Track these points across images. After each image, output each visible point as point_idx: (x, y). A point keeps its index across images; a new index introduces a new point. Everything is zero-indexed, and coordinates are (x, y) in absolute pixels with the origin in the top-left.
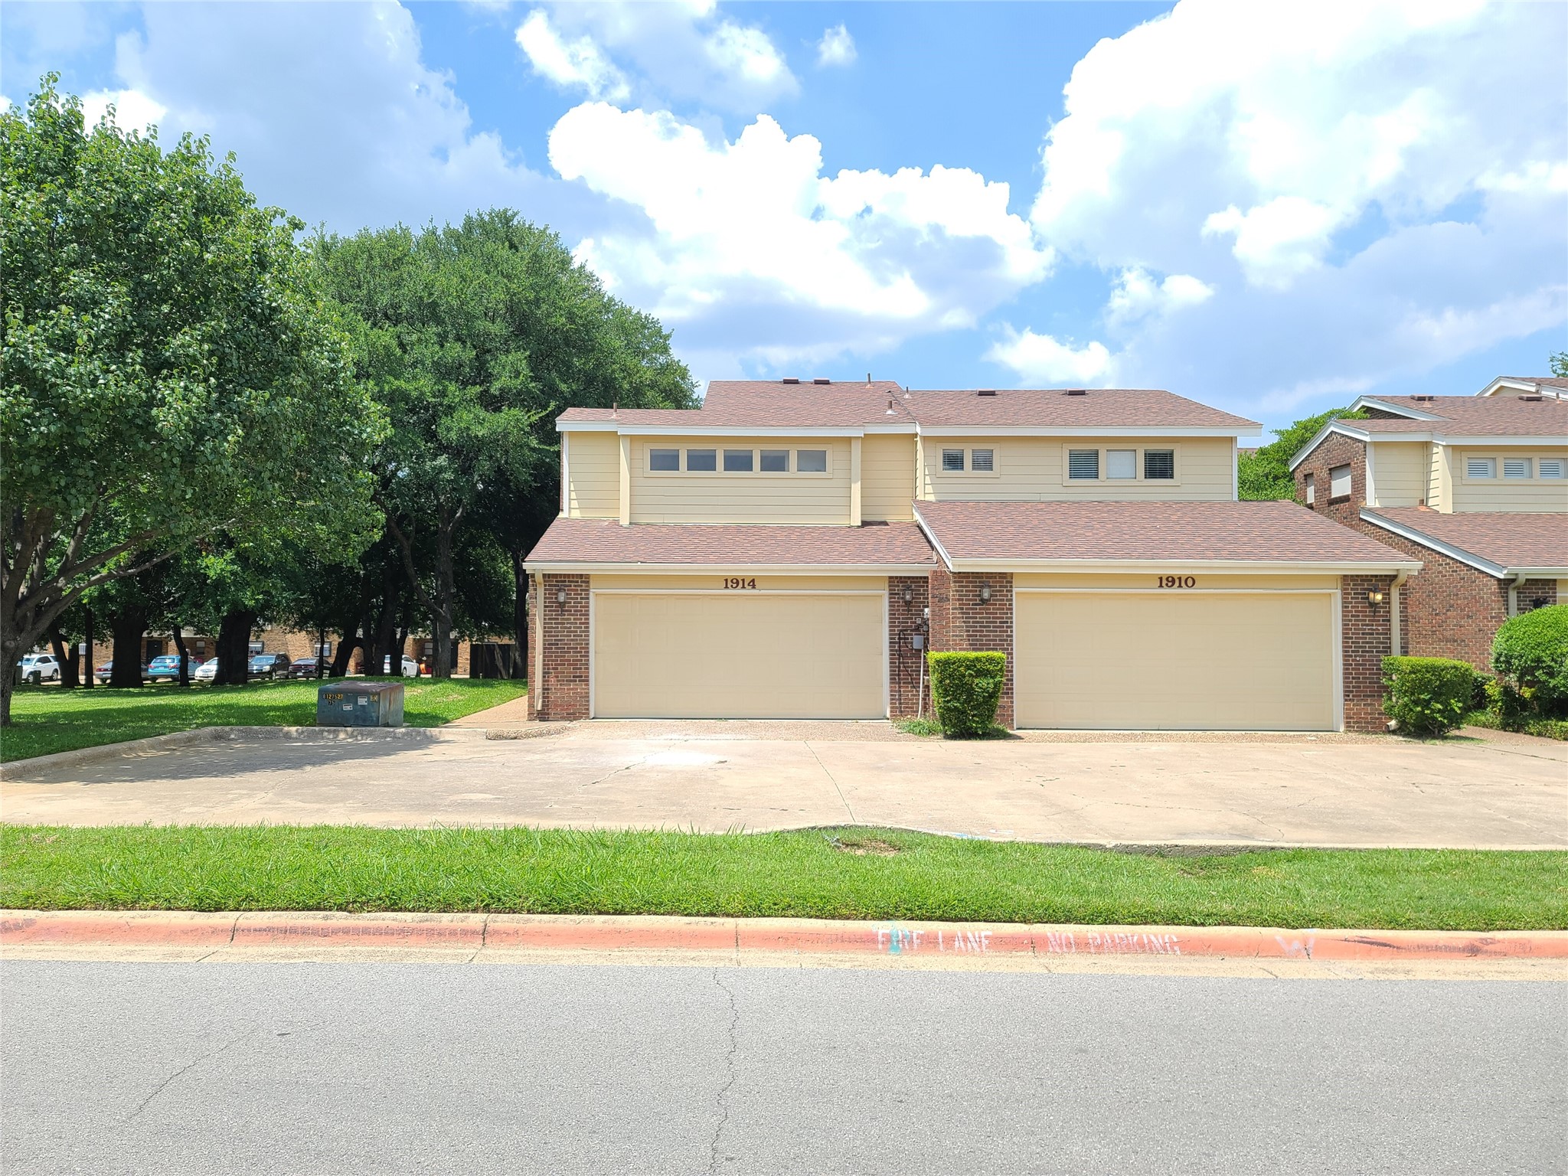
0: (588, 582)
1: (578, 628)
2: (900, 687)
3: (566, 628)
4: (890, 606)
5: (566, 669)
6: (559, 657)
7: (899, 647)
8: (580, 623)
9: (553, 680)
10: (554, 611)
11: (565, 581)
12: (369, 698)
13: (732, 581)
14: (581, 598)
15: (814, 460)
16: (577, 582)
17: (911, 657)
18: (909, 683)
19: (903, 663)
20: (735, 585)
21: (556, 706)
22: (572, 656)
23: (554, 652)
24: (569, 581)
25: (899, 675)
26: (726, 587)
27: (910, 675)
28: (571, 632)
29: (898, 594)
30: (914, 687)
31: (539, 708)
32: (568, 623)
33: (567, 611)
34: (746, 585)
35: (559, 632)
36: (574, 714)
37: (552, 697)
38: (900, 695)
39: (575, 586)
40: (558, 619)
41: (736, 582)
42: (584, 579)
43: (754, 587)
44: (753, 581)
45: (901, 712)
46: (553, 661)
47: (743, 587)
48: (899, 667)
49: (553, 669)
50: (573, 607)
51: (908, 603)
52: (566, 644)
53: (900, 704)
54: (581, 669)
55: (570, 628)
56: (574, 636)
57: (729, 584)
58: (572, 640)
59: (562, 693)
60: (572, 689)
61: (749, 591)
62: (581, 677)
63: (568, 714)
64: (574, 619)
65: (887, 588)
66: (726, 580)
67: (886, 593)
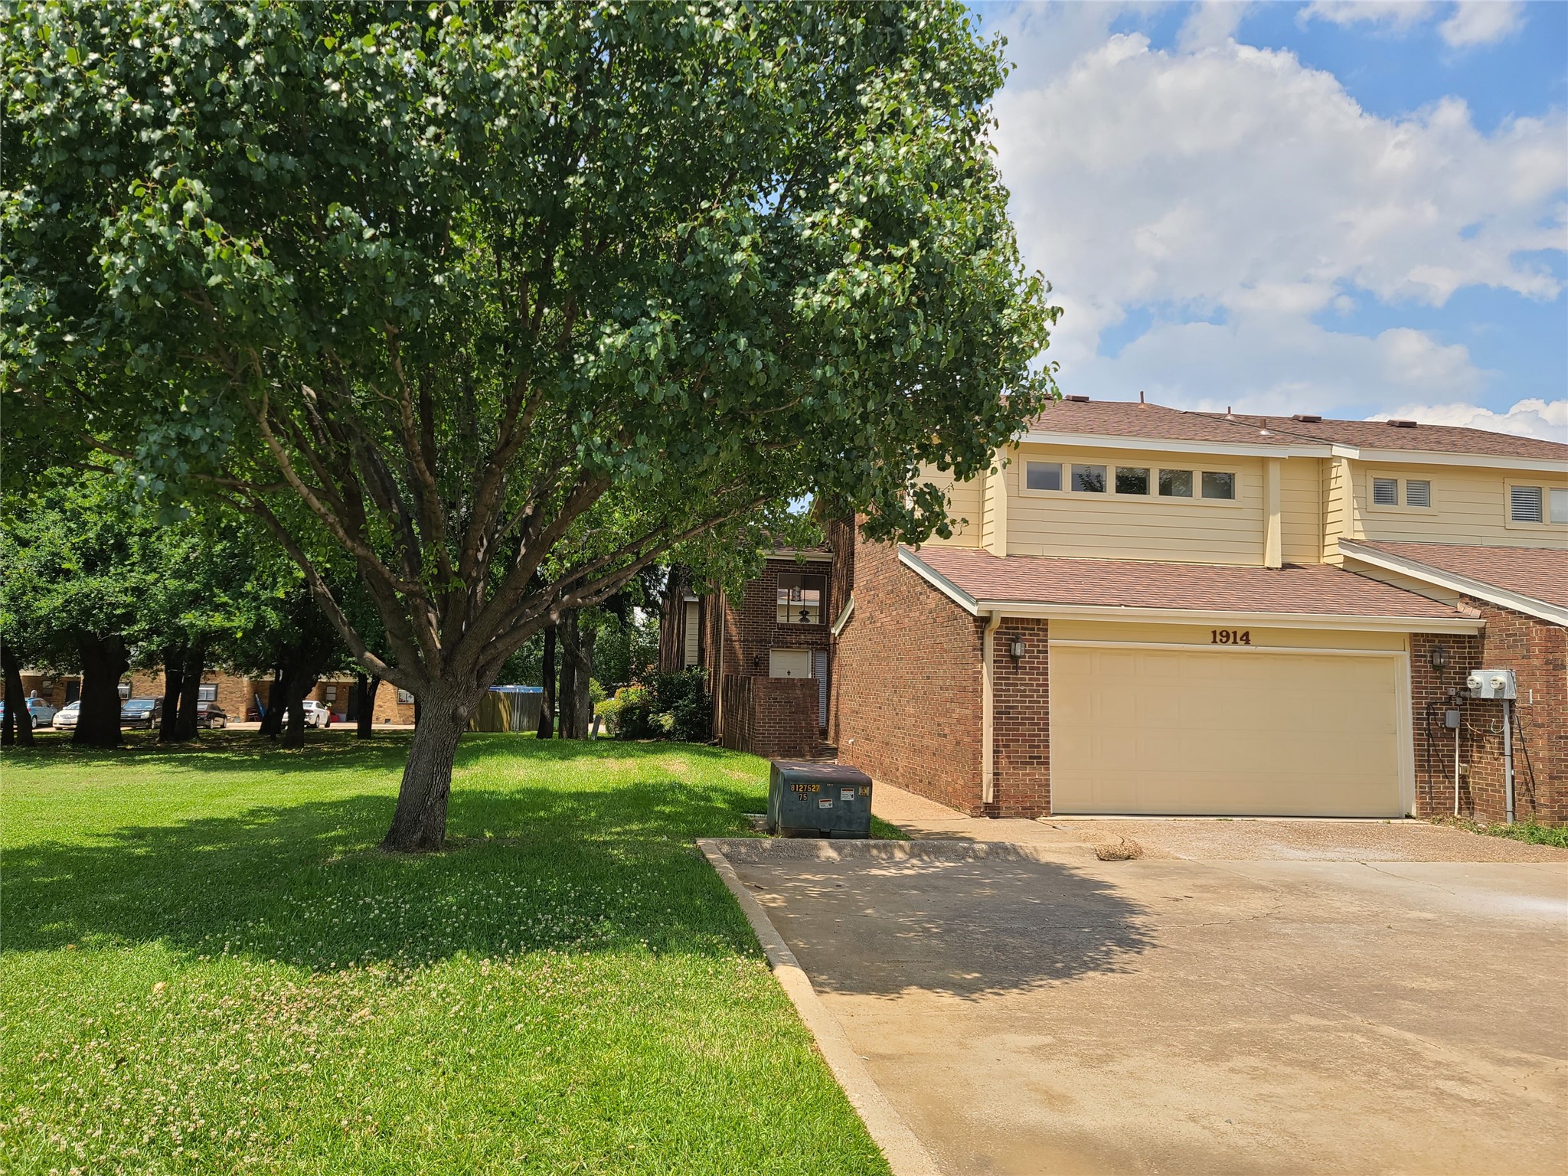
0: (1046, 630)
1: (1035, 691)
2: (1430, 777)
3: (1019, 691)
4: (1412, 672)
5: (1020, 746)
6: (1011, 729)
7: (1428, 724)
8: (1038, 685)
9: (1004, 762)
10: (1005, 668)
11: (1017, 628)
12: (856, 792)
13: (1221, 634)
14: (1039, 652)
16: (1033, 629)
17: (1441, 739)
18: (1440, 772)
19: (1434, 745)
20: (1224, 639)
21: (1010, 797)
22: (1029, 730)
23: (1004, 724)
24: (1023, 628)
25: (1429, 761)
26: (1214, 642)
27: (1442, 762)
28: (1027, 696)
29: (1425, 656)
30: (1447, 777)
31: (990, 800)
32: (1022, 685)
33: (1021, 668)
34: (1238, 640)
35: (1010, 696)
36: (1030, 808)
37: (1003, 784)
38: (1431, 788)
39: (1031, 635)
40: (1008, 679)
41: (1224, 636)
42: (1040, 625)
43: (1247, 642)
44: (1247, 634)
45: (1433, 809)
46: (1003, 735)
47: (1235, 642)
48: (1429, 751)
49: (1005, 746)
50: (1028, 662)
51: (1437, 668)
52: (1020, 713)
53: (1431, 798)
54: (1039, 747)
55: (1025, 691)
56: (1030, 702)
57: (1218, 637)
58: (1027, 708)
59: (1021, 778)
60: (1029, 775)
61: (1242, 648)
62: (1040, 757)
63: (1023, 808)
64: (1030, 679)
65: (1408, 648)
66: (1214, 633)
67: (1407, 655)
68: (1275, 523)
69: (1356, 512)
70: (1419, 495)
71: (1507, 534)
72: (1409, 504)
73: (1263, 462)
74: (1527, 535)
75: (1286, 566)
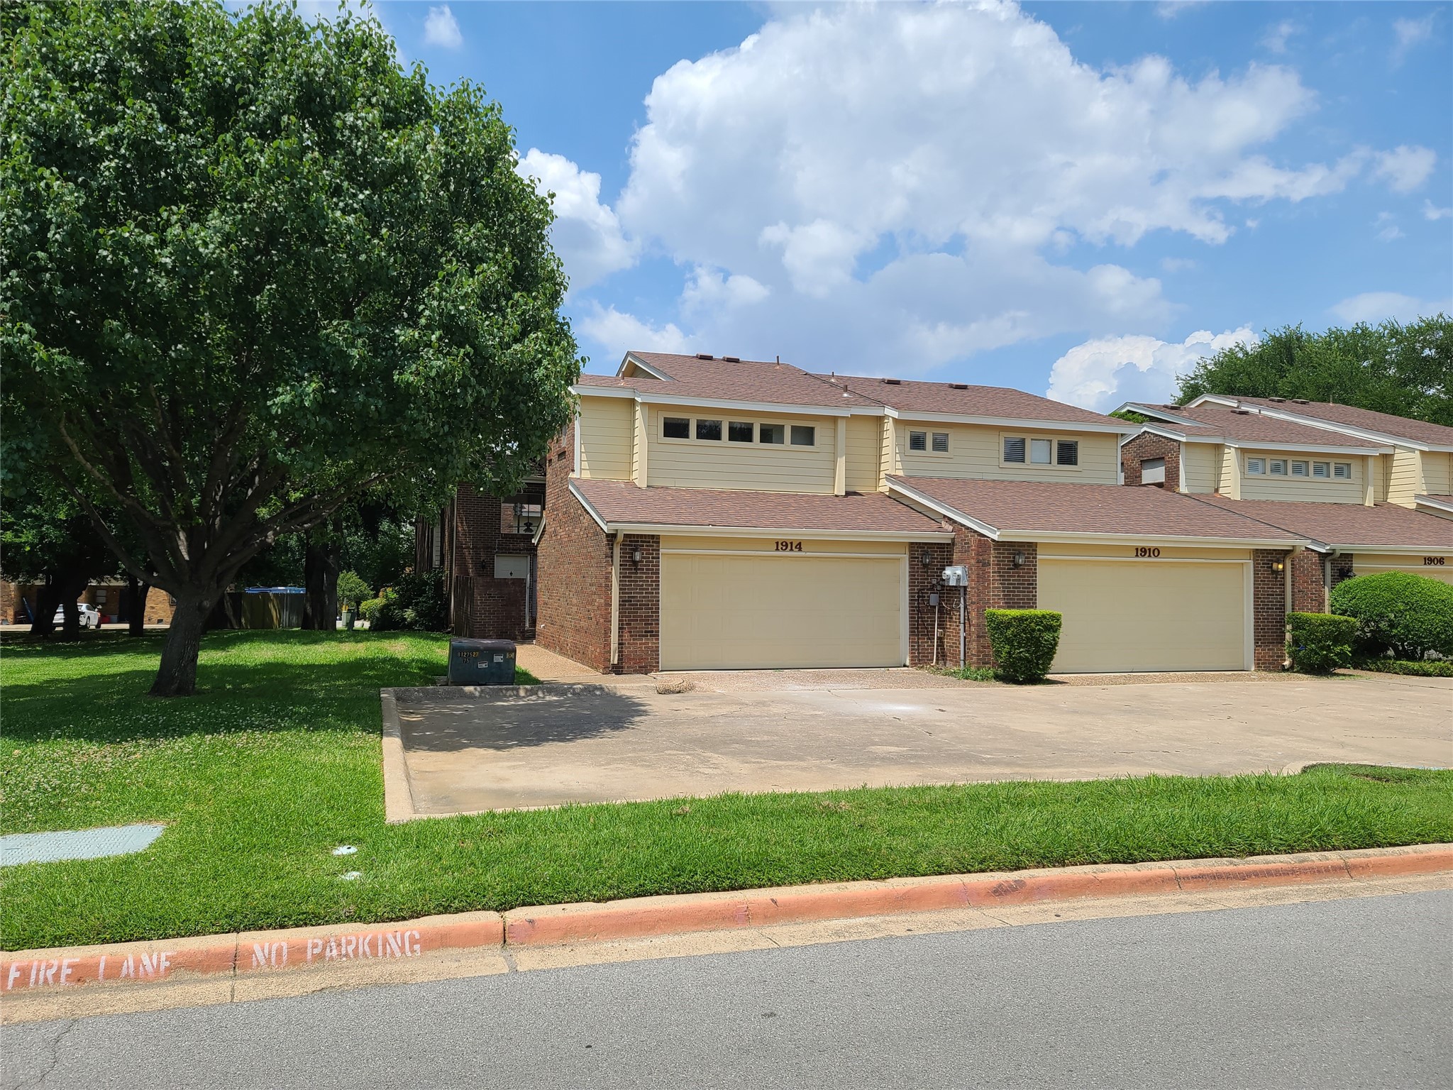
0: (659, 542)
1: (650, 585)
2: (918, 639)
3: (639, 585)
4: (910, 568)
5: (638, 624)
6: (632, 613)
7: (918, 604)
8: (652, 581)
9: (626, 635)
10: (628, 569)
11: (638, 541)
12: (505, 656)
13: (782, 544)
14: (653, 558)
15: (805, 435)
16: (649, 542)
17: (927, 613)
18: (925, 635)
19: (922, 618)
20: (784, 548)
21: (630, 659)
22: (644, 613)
23: (627, 609)
24: (641, 542)
25: (918, 628)
26: (777, 549)
27: (927, 628)
28: (643, 589)
29: (918, 558)
30: (929, 639)
31: (616, 662)
32: (640, 581)
33: (639, 569)
34: (794, 548)
35: (632, 589)
36: (645, 667)
37: (626, 652)
38: (918, 646)
39: (647, 546)
40: (631, 577)
41: (784, 545)
42: (654, 539)
43: (800, 549)
44: (800, 544)
45: (919, 660)
46: (626, 617)
47: (791, 550)
48: (918, 621)
49: (627, 624)
50: (645, 566)
51: (925, 566)
52: (638, 601)
53: (919, 653)
54: (652, 624)
55: (642, 585)
56: (646, 593)
57: (780, 546)
58: (644, 597)
59: (637, 646)
60: (644, 644)
61: (796, 553)
62: (652, 632)
63: (640, 667)
64: (646, 577)
65: (907, 552)
66: (777, 543)
67: (907, 556)
68: (841, 462)
69: (898, 455)
70: (940, 445)
71: (1000, 472)
72: (933, 450)
73: (834, 419)
74: (1015, 472)
75: (848, 494)
